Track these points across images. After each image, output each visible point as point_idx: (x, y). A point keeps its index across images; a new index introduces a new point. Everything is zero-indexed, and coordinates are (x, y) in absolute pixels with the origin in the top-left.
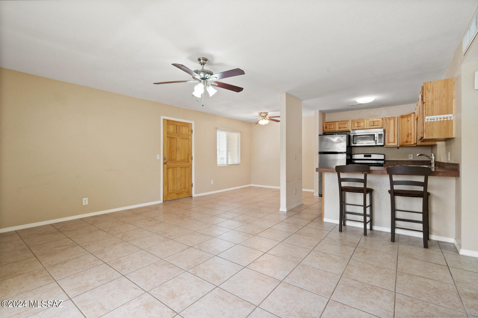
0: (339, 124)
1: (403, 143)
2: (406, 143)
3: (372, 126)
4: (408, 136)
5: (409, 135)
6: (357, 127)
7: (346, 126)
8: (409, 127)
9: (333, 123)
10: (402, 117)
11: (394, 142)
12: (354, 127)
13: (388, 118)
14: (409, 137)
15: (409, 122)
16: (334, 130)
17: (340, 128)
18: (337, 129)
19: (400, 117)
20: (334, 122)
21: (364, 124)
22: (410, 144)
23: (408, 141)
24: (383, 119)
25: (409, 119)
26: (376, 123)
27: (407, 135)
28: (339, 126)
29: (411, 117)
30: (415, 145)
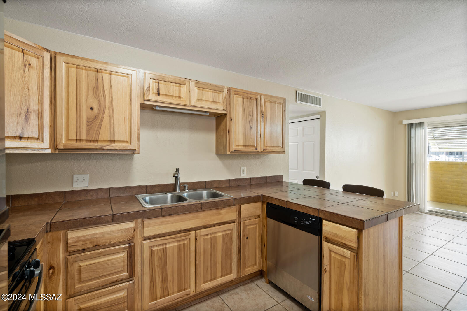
2: (17, 140)
4: (26, 119)
5: (32, 116)
8: (33, 87)
14: (31, 122)
15: (33, 71)
23: (25, 135)
25: (32, 60)
27: (24, 112)
29: (41, 59)
30: (50, 151)
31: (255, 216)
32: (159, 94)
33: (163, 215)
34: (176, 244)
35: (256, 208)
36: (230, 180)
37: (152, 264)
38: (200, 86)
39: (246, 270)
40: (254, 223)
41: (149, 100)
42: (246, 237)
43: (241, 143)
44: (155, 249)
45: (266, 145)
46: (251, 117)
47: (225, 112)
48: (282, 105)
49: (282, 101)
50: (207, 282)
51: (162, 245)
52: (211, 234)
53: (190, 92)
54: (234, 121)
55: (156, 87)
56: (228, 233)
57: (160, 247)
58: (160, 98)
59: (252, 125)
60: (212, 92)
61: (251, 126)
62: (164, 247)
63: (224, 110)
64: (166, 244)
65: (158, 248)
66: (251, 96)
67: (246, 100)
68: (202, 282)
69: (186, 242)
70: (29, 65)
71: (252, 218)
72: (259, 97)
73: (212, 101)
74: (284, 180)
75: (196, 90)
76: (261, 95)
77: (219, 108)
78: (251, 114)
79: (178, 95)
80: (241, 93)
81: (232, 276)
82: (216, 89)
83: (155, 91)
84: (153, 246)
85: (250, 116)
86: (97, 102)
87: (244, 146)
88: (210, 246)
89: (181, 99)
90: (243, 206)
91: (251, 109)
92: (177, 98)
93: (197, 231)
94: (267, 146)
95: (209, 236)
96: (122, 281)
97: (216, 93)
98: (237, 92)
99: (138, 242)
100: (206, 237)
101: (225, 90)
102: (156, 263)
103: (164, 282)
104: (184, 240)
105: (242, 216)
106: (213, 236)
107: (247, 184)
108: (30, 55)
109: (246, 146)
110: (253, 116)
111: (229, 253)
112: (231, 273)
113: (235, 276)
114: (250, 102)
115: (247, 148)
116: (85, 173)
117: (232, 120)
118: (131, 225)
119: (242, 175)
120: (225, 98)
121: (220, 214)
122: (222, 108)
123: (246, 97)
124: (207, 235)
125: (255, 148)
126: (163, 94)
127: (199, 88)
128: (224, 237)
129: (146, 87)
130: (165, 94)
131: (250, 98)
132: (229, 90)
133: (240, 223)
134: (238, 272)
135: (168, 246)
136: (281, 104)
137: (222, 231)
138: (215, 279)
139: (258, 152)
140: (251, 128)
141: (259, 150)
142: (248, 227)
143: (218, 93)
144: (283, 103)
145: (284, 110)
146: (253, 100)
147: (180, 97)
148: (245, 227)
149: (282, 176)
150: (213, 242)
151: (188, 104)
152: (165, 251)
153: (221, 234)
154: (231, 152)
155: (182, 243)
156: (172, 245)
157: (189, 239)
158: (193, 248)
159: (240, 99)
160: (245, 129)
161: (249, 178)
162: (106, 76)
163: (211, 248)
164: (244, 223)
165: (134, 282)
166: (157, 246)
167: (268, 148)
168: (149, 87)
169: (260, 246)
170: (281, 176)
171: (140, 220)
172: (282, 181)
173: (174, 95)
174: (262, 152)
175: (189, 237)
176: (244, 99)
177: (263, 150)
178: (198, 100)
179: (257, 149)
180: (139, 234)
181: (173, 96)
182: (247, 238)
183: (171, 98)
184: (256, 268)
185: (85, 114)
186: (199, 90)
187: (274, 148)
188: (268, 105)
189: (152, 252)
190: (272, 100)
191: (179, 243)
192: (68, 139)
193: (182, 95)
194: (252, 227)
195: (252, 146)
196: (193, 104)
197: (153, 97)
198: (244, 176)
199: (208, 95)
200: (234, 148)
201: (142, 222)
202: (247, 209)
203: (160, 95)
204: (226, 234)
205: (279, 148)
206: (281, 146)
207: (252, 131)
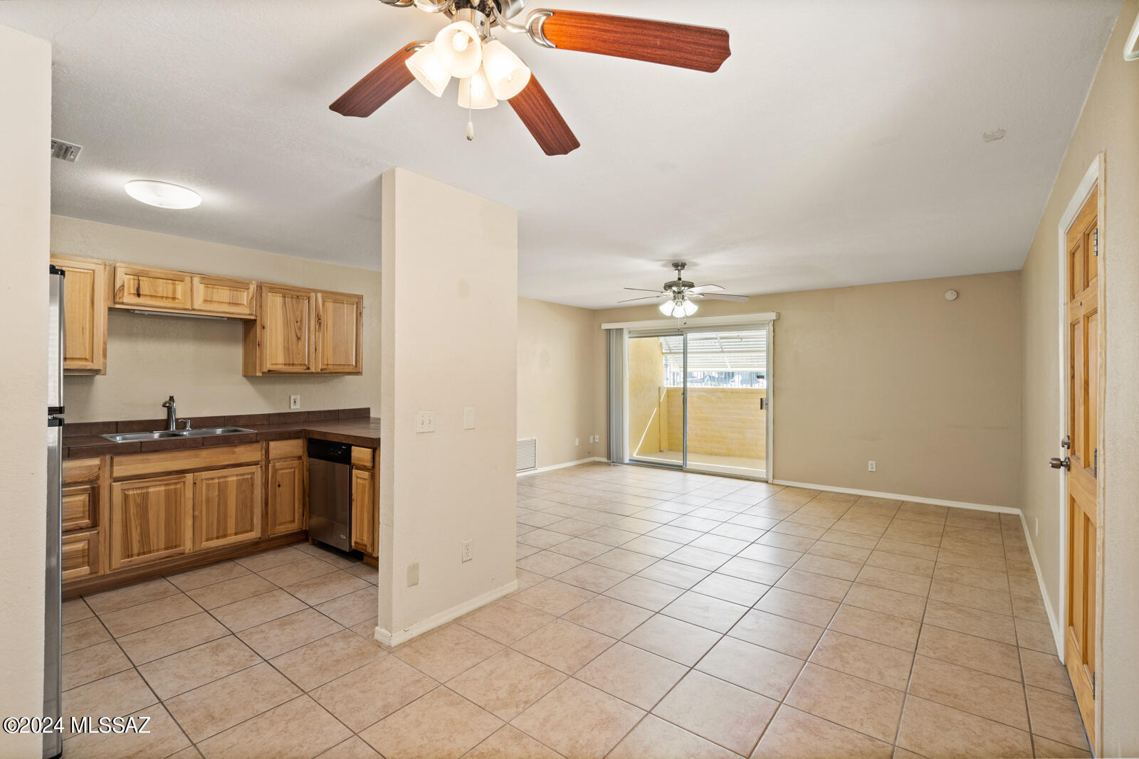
31: (294, 457)
32: (139, 295)
33: (143, 450)
34: (163, 488)
35: (294, 447)
36: (269, 414)
37: (126, 511)
38: (211, 281)
39: (277, 528)
40: (291, 466)
41: (123, 303)
42: (277, 484)
43: (281, 360)
44: (131, 492)
45: (326, 363)
46: (299, 324)
47: (253, 318)
48: (355, 306)
49: (356, 300)
50: (212, 539)
51: (142, 488)
52: (219, 478)
53: (191, 291)
54: (268, 330)
55: (134, 286)
56: (247, 479)
57: (139, 491)
58: (141, 300)
59: (301, 335)
60: (230, 290)
61: (299, 337)
62: (145, 491)
63: (250, 315)
64: (147, 487)
65: (135, 492)
66: (299, 294)
67: (290, 299)
68: (204, 538)
69: (179, 486)
71: (289, 459)
72: (313, 295)
73: (230, 303)
74: (372, 415)
75: (202, 286)
76: (316, 291)
77: (243, 311)
78: (299, 319)
79: (171, 295)
80: (282, 290)
81: (255, 535)
82: (237, 285)
83: (133, 291)
84: (128, 490)
85: (297, 322)
87: (285, 364)
88: (216, 493)
89: (177, 301)
90: (272, 444)
91: (299, 313)
92: (170, 300)
93: (196, 474)
94: (328, 365)
95: (217, 481)
96: (81, 529)
97: (237, 291)
98: (274, 288)
99: (104, 483)
100: (211, 481)
101: (253, 287)
102: (132, 510)
103: (145, 535)
104: (176, 484)
105: (271, 456)
106: (221, 480)
109: (289, 364)
110: (301, 321)
111: (249, 505)
112: (251, 530)
113: (259, 535)
114: (298, 303)
115: (291, 367)
117: (264, 328)
118: (95, 462)
119: (293, 407)
120: (252, 298)
121: (234, 453)
122: (247, 311)
123: (290, 296)
124: (212, 479)
125: (305, 368)
126: (145, 295)
127: (207, 285)
128: (240, 483)
129: (118, 285)
130: (149, 294)
131: (298, 297)
132: (260, 287)
133: (267, 467)
134: (264, 530)
135: (151, 490)
136: (353, 304)
137: (237, 475)
138: (225, 536)
139: (312, 373)
140: (299, 339)
141: (313, 370)
142: (280, 472)
143: (240, 291)
144: (357, 303)
145: (359, 312)
146: (303, 299)
147: (174, 298)
148: (275, 471)
149: (369, 409)
150: (222, 489)
151: (190, 307)
152: (145, 497)
153: (235, 478)
154: (263, 373)
155: (173, 487)
156: (157, 490)
157: (184, 482)
158: (189, 494)
159: (278, 300)
160: (287, 340)
161: (305, 412)
163: (219, 496)
164: (274, 466)
165: (98, 533)
166: (133, 489)
167: (330, 367)
168: (123, 286)
169: (301, 497)
170: (367, 410)
171: (108, 457)
172: (369, 417)
173: (165, 295)
174: (318, 373)
175: (183, 480)
176: (286, 299)
177: (320, 371)
178: (206, 301)
179: (309, 368)
180: (107, 474)
181: (162, 297)
182: (279, 486)
183: (159, 299)
184: (294, 527)
186: (208, 287)
187: (341, 367)
188: (330, 306)
189: (126, 497)
190: (338, 298)
191: (167, 488)
193: (178, 296)
194: (287, 471)
195: (301, 365)
196: (196, 307)
197: (129, 299)
198: (296, 408)
199: (223, 294)
200: (268, 366)
201: (112, 459)
202: (278, 448)
203: (141, 297)
204: (243, 479)
205: (351, 367)
206: (354, 364)
207: (300, 343)
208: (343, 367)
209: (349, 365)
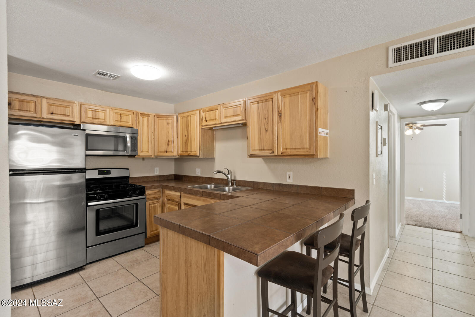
0: (50, 105)
1: (160, 153)
2: (166, 153)
3: (118, 121)
4: (168, 144)
5: (170, 143)
6: (92, 118)
7: (68, 111)
8: (170, 132)
9: (34, 99)
10: (159, 117)
11: (148, 151)
12: (87, 117)
13: (140, 113)
14: (170, 145)
15: (170, 125)
16: (35, 115)
17: (52, 113)
18: (45, 115)
19: (156, 116)
20: (34, 96)
21: (105, 115)
22: (173, 155)
23: (168, 151)
24: (133, 113)
25: (170, 121)
26: (124, 119)
27: (167, 142)
28: (48, 109)
29: (173, 119)
30: (178, 157)
36: (274, 183)
38: (226, 106)
41: (203, 126)
43: (257, 147)
45: (285, 147)
49: (313, 87)
53: (220, 113)
54: (250, 128)
55: (205, 117)
58: (207, 123)
61: (267, 129)
63: (243, 120)
66: (266, 98)
67: (261, 104)
70: (169, 123)
72: (275, 96)
73: (234, 115)
76: (276, 93)
77: (239, 119)
78: (266, 117)
80: (256, 99)
82: (236, 104)
83: (205, 119)
85: (265, 119)
86: (187, 132)
87: (260, 150)
89: (217, 120)
91: (267, 112)
94: (286, 149)
97: (236, 107)
98: (253, 100)
99: (182, 204)
101: (242, 102)
107: (293, 191)
108: (169, 119)
109: (262, 150)
110: (268, 118)
114: (266, 105)
115: (263, 152)
116: (199, 168)
117: (248, 127)
119: (288, 180)
120: (243, 109)
122: (242, 118)
123: (261, 101)
125: (270, 152)
126: (208, 120)
131: (266, 100)
132: (247, 101)
136: (308, 91)
139: (276, 156)
140: (267, 131)
141: (276, 153)
143: (238, 107)
146: (269, 101)
147: (215, 119)
149: (353, 190)
151: (219, 122)
154: (250, 156)
159: (255, 106)
160: (260, 133)
161: (296, 185)
162: (189, 118)
167: (288, 151)
168: (202, 118)
171: (182, 193)
173: (213, 119)
174: (279, 156)
176: (259, 104)
177: (280, 154)
178: (225, 117)
179: (273, 152)
185: (185, 138)
186: (225, 110)
187: (297, 150)
188: (288, 100)
190: (294, 92)
192: (181, 152)
193: (217, 118)
195: (269, 150)
196: (222, 121)
197: (204, 123)
198: (290, 181)
199: (232, 111)
200: (251, 152)
205: (306, 150)
206: (308, 147)
207: (268, 134)
208: (299, 150)
209: (304, 148)
